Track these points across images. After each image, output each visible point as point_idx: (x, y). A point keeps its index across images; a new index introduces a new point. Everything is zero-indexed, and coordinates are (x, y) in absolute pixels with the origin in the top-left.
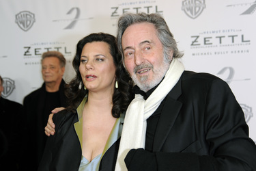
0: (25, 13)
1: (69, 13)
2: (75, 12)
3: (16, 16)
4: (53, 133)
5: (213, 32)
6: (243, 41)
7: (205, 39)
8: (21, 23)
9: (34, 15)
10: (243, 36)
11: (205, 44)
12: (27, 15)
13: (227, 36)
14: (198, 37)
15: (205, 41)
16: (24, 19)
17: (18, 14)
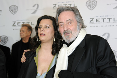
0: (14, 6)
1: (34, 6)
2: (36, 6)
3: (9, 7)
4: (25, 61)
5: (100, 16)
6: (114, 21)
7: (96, 19)
8: (12, 10)
9: (17, 7)
10: (114, 19)
11: (96, 22)
12: (14, 7)
13: (107, 19)
14: (93, 18)
15: (96, 21)
16: (13, 9)
17: (10, 7)
